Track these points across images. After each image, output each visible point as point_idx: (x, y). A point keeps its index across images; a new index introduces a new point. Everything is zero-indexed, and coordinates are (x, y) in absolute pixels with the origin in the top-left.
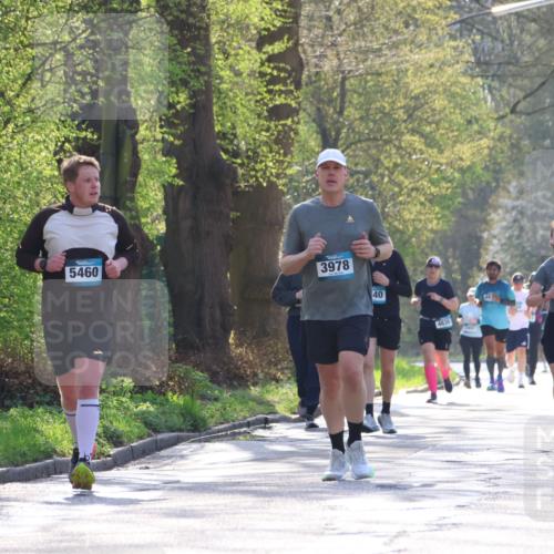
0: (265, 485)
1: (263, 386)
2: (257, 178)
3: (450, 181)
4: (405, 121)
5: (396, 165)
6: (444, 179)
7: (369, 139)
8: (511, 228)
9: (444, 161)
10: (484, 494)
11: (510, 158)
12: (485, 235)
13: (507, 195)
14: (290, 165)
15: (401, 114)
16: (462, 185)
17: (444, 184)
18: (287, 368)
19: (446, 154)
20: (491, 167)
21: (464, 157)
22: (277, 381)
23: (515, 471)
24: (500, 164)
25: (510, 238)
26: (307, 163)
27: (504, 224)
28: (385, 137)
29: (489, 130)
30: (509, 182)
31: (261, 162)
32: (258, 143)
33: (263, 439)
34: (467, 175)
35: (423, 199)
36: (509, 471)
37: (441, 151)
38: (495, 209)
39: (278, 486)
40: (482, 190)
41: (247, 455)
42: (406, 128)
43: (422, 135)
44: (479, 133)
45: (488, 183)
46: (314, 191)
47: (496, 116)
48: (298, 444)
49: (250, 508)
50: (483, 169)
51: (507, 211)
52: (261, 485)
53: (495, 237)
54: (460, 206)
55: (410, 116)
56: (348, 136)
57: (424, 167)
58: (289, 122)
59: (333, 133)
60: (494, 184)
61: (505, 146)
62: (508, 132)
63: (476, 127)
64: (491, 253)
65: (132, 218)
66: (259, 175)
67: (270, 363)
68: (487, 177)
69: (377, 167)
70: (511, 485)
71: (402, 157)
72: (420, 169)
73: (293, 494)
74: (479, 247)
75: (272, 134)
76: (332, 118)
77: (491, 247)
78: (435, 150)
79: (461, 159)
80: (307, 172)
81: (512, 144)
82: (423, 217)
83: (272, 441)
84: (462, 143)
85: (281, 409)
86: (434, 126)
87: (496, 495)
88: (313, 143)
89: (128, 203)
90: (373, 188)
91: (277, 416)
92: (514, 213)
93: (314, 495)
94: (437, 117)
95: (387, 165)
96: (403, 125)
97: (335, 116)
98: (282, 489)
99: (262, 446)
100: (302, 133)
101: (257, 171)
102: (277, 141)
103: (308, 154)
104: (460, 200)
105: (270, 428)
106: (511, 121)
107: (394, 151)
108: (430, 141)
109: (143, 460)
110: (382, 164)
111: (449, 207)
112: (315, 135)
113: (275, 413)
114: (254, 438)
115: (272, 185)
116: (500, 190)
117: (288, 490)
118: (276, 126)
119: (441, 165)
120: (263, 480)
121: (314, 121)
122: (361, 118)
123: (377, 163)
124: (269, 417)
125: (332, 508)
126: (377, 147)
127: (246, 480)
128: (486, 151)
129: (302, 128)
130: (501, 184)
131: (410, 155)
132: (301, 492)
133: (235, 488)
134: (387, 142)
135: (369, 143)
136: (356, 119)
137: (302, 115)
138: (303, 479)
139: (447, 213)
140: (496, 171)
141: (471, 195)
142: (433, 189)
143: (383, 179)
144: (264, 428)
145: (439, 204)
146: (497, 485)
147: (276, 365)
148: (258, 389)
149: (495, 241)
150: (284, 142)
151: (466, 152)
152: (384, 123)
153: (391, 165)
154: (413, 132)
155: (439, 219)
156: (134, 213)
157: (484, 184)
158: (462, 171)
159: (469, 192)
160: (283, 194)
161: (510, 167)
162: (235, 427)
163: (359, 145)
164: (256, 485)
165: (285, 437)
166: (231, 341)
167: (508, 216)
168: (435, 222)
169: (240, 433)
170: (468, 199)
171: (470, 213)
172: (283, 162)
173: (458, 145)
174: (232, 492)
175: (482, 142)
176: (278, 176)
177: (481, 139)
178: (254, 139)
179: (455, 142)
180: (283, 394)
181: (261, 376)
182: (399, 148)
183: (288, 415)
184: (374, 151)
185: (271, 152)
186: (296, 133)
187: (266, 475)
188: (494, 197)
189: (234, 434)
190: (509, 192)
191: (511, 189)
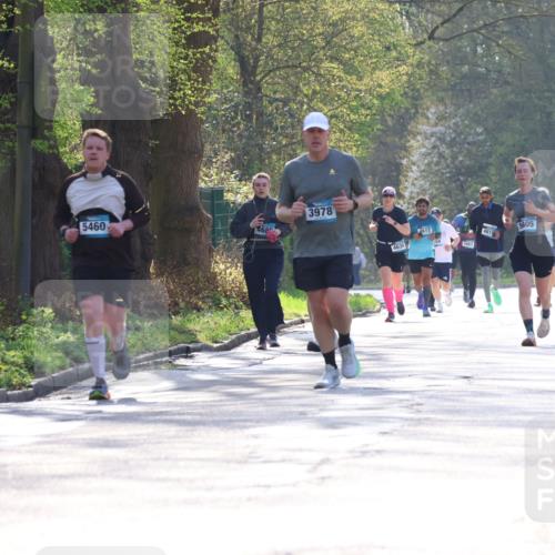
0: (188, 414)
1: (184, 315)
2: (176, 106)
3: (369, 108)
4: (324, 48)
5: (315, 92)
6: (363, 106)
7: (288, 67)
8: (430, 154)
9: (363, 88)
10: (407, 420)
11: (428, 84)
12: (404, 162)
13: (425, 121)
14: (208, 94)
15: (320, 42)
16: (381, 111)
17: (363, 111)
18: (208, 297)
19: (366, 81)
20: (410, 94)
21: (383, 83)
22: (199, 309)
23: (437, 397)
24: (418, 90)
25: (429, 164)
26: (225, 91)
27: (423, 150)
28: (304, 64)
29: (408, 57)
30: (428, 109)
31: (180, 90)
32: (176, 71)
33: (185, 368)
34: (386, 101)
35: (342, 127)
36: (431, 397)
37: (360, 79)
38: (415, 135)
39: (200, 414)
40: (401, 117)
41: (168, 384)
42: (325, 55)
43: (341, 63)
44: (398, 59)
45: (407, 110)
46: (233, 119)
47: (414, 42)
48: (221, 372)
49: (174, 437)
50: (402, 95)
51: (426, 138)
52: (184, 414)
53: (414, 164)
54: (379, 133)
55: (328, 43)
56: (266, 63)
57: (343, 94)
58: (207, 50)
59: (251, 61)
60: (413, 111)
61: (424, 73)
62: (427, 58)
63: (394, 54)
64: (410, 180)
65: (51, 147)
66: (178, 103)
67: (191, 292)
68: (406, 103)
69: (295, 94)
70: (433, 412)
71: (321, 84)
72: (339, 96)
73: (217, 423)
74: (399, 174)
75: (191, 63)
76: (250, 45)
77: (410, 174)
78: (354, 77)
79: (380, 86)
80: (226, 100)
81: (431, 70)
82: (342, 145)
83: (194, 370)
84: (381, 70)
85: (203, 338)
86: (352, 52)
87: (419, 422)
88: (231, 71)
89: (46, 133)
90: (292, 116)
91: (199, 345)
92: (433, 139)
93: (237, 424)
94: (356, 44)
95: (306, 92)
96: (322, 52)
97: (254, 43)
98: (205, 418)
99: (183, 376)
100: (219, 60)
101: (175, 99)
102: (195, 69)
103: (226, 82)
104: (379, 126)
105: (191, 357)
106: (430, 47)
107: (313, 78)
108: (349, 68)
109: (64, 390)
110: (301, 91)
111: (367, 135)
112: (233, 63)
113: (197, 342)
114: (176, 367)
115: (191, 113)
116: (419, 116)
117: (211, 419)
118: (194, 54)
119: (360, 91)
120: (186, 410)
121: (232, 48)
122: (280, 45)
123: (296, 90)
124: (191, 346)
125: (256, 437)
126: (296, 74)
127: (169, 409)
128: (405, 78)
129: (221, 56)
130: (420, 111)
131: (329, 82)
132: (224, 421)
133: (158, 417)
134: (306, 69)
135: (287, 70)
136: (274, 47)
137: (220, 42)
138: (225, 408)
139: (367, 140)
140: (415, 97)
141: (390, 123)
142: (352, 117)
143: (302, 105)
144: (186, 357)
145: (358, 131)
146: (419, 411)
147: (197, 294)
148: (179, 318)
149: (414, 168)
150: (202, 69)
151: (385, 78)
152: (302, 50)
153: (310, 92)
154: (333, 59)
155: (357, 146)
156: (52, 142)
157: (403, 111)
158: (381, 97)
159: (389, 119)
160: (202, 122)
161: (429, 93)
162: (156, 356)
163: (278, 73)
164: (179, 414)
165: (207, 366)
166: (151, 270)
167: (426, 143)
168: (355, 149)
169: (161, 363)
170: (387, 126)
171: (389, 140)
172: (202, 90)
173: (377, 72)
174: (155, 422)
175: (400, 69)
176: (197, 104)
177: (399, 65)
178: (172, 67)
179: (374, 69)
180: (204, 323)
181: (182, 305)
182: (318, 75)
183: (209, 343)
184: (292, 78)
185: (189, 80)
186: (215, 61)
187: (188, 405)
188: (413, 123)
189: (156, 363)
190: (428, 118)
191: (430, 116)
